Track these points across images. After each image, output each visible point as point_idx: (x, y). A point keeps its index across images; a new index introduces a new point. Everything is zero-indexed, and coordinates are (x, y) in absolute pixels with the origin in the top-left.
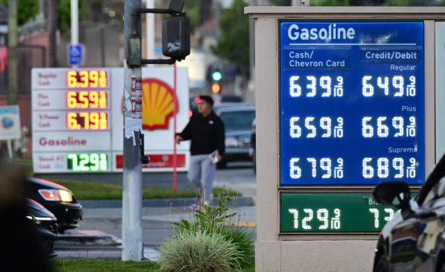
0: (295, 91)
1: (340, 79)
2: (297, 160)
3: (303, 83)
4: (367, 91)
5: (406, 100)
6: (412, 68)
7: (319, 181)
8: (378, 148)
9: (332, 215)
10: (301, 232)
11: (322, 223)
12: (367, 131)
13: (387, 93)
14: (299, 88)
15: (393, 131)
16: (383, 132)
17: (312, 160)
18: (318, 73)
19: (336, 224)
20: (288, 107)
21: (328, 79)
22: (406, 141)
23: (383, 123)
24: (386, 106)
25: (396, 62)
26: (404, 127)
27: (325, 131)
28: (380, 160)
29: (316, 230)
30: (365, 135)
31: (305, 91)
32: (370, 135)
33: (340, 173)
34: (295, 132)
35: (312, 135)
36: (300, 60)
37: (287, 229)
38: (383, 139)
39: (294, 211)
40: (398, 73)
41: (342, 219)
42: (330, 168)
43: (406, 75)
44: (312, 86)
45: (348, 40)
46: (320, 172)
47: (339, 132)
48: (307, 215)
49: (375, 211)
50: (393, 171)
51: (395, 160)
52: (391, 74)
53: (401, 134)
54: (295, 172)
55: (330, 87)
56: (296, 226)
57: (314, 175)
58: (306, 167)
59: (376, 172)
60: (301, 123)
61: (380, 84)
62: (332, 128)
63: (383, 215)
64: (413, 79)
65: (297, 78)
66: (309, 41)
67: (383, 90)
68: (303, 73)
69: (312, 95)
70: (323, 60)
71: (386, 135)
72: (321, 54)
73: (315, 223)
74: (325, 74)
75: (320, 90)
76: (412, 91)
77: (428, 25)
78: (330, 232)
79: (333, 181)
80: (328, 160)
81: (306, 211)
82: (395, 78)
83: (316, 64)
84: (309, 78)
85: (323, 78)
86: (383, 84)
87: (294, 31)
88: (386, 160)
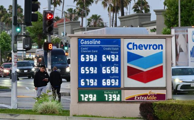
0: (83, 59)
1: (96, 56)
2: (83, 80)
4: (104, 59)
5: (115, 62)
6: (117, 53)
7: (90, 86)
8: (107, 76)
9: (93, 96)
10: (84, 102)
11: (91, 99)
12: (104, 72)
13: (110, 60)
14: (84, 58)
15: (111, 71)
16: (108, 72)
17: (88, 80)
18: (89, 54)
19: (95, 99)
20: (81, 64)
21: (92, 56)
22: (115, 74)
23: (109, 69)
24: (109, 64)
25: (112, 51)
26: (115, 70)
27: (92, 71)
28: (108, 80)
29: (89, 101)
30: (103, 73)
31: (86, 59)
32: (105, 73)
33: (96, 84)
34: (83, 72)
35: (88, 73)
36: (84, 50)
37: (80, 101)
38: (108, 74)
39: (82, 95)
40: (113, 54)
41: (97, 98)
42: (93, 82)
43: (115, 55)
44: (88, 58)
45: (98, 44)
46: (90, 84)
47: (96, 72)
48: (86, 96)
49: (106, 95)
50: (111, 83)
51: (112, 80)
52: (111, 54)
53: (114, 72)
54: (83, 84)
55: (93, 58)
56: (83, 100)
57: (88, 84)
58: (86, 82)
59: (106, 84)
60: (84, 69)
61: (108, 57)
62: (93, 70)
63: (108, 96)
64: (117, 56)
65: (83, 55)
66: (87, 44)
67: (108, 59)
68: (85, 54)
69: (88, 60)
70: (91, 50)
71: (109, 72)
72: (90, 48)
73: (89, 99)
74: (91, 54)
75: (90, 59)
76: (117, 60)
77: (122, 40)
78: (93, 102)
79: (94, 86)
80: (92, 80)
81: (86, 95)
82: (112, 56)
83: (89, 51)
84: (87, 56)
85: (91, 56)
86: (109, 57)
87: (82, 41)
88: (109, 80)
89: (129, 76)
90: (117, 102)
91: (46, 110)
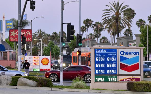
0: (97, 60)
1: (104, 58)
2: (97, 70)
3: (98, 58)
4: (108, 60)
5: (114, 61)
6: (115, 56)
7: (101, 74)
8: (110, 69)
9: (103, 79)
10: (98, 82)
11: (101, 80)
12: (108, 66)
13: (111, 60)
14: (98, 59)
15: (112, 66)
16: (110, 66)
17: (100, 71)
18: (101, 57)
19: (103, 80)
20: (96, 62)
21: (102, 58)
22: (114, 68)
23: (111, 65)
24: (111, 62)
25: (112, 55)
26: (114, 65)
27: (102, 66)
28: (110, 71)
29: (100, 82)
30: (108, 67)
31: (99, 60)
32: (109, 67)
33: (104, 73)
34: (97, 66)
35: (100, 67)
36: (98, 55)
37: (96, 81)
38: (110, 67)
39: (97, 78)
40: (113, 57)
41: (104, 80)
42: (102, 72)
43: (114, 57)
44: (100, 59)
45: (105, 52)
46: (101, 72)
47: (104, 66)
48: (99, 79)
49: (109, 78)
50: (112, 72)
51: (112, 70)
52: (112, 57)
53: (113, 67)
54: (97, 72)
55: (102, 59)
56: (97, 81)
57: (100, 73)
58: (99, 72)
59: (109, 72)
60: (98, 65)
61: (110, 59)
62: (103, 65)
63: (110, 79)
64: (115, 58)
65: (97, 58)
66: (99, 52)
67: (110, 60)
68: (98, 57)
69: (100, 60)
70: (101, 55)
71: (111, 67)
72: (101, 54)
73: (100, 80)
74: (102, 57)
75: (101, 60)
76: (115, 60)
77: (118, 50)
78: (102, 82)
79: (103, 74)
80: (102, 71)
81: (99, 78)
82: (112, 58)
83: (100, 56)
84: (99, 58)
85: (101, 58)
86: (111, 59)
87: (97, 50)
88: (111, 70)
89: (121, 68)
90: (115, 82)
91: (78, 86)
